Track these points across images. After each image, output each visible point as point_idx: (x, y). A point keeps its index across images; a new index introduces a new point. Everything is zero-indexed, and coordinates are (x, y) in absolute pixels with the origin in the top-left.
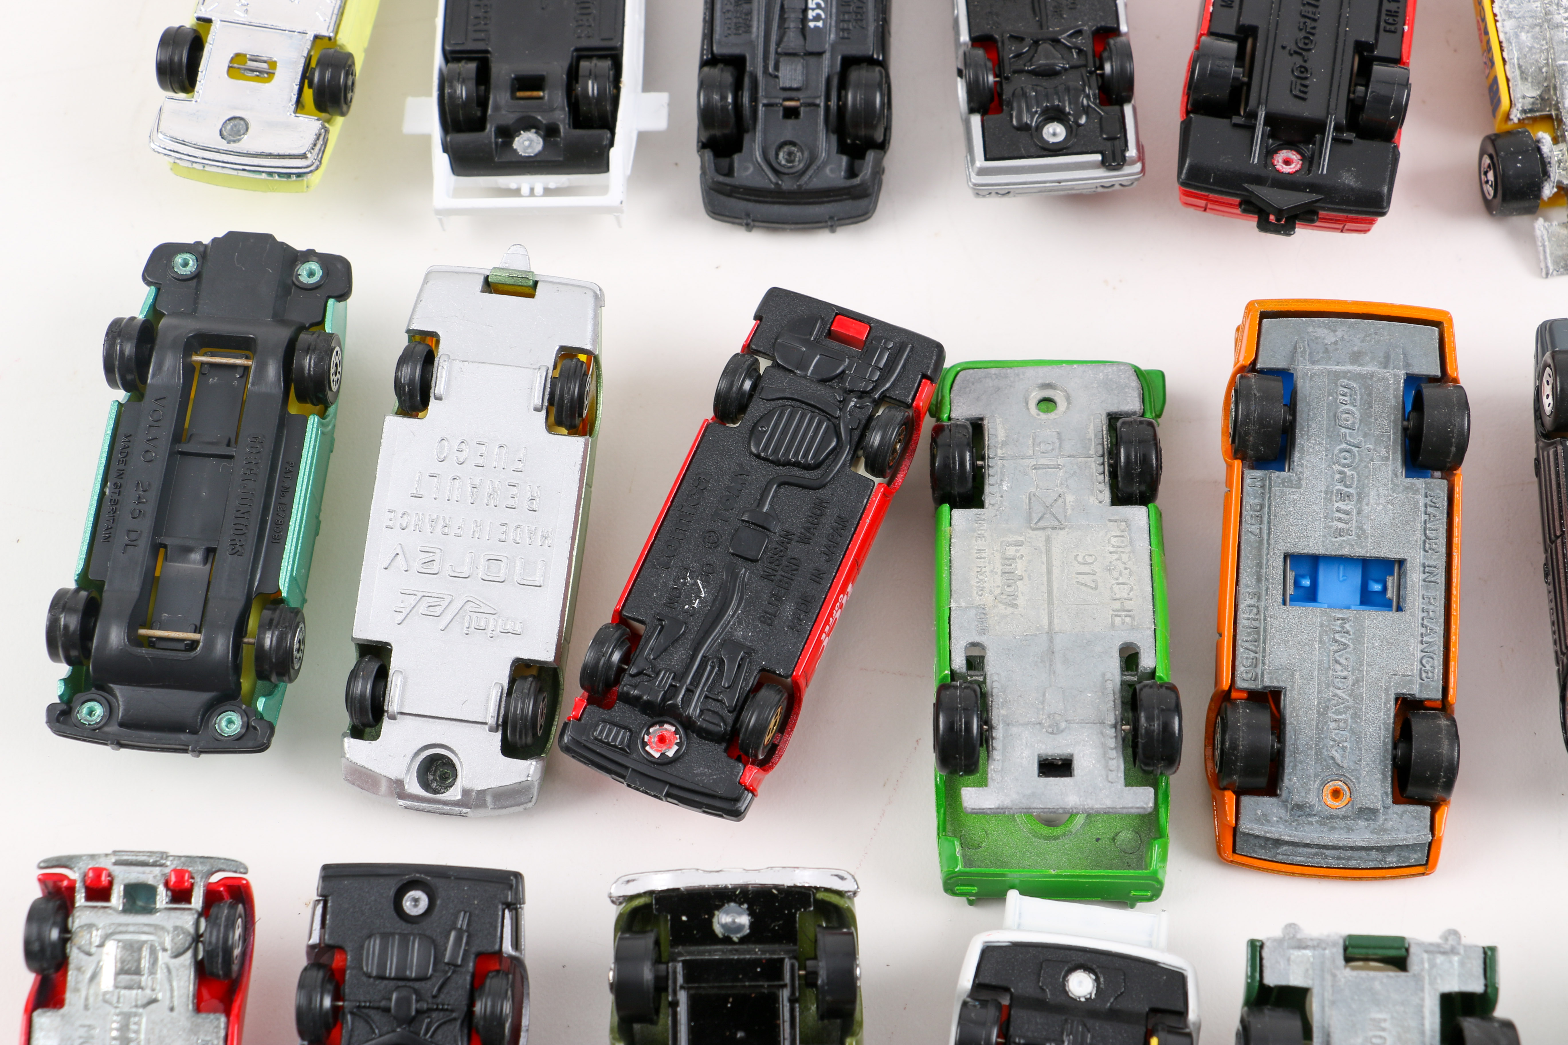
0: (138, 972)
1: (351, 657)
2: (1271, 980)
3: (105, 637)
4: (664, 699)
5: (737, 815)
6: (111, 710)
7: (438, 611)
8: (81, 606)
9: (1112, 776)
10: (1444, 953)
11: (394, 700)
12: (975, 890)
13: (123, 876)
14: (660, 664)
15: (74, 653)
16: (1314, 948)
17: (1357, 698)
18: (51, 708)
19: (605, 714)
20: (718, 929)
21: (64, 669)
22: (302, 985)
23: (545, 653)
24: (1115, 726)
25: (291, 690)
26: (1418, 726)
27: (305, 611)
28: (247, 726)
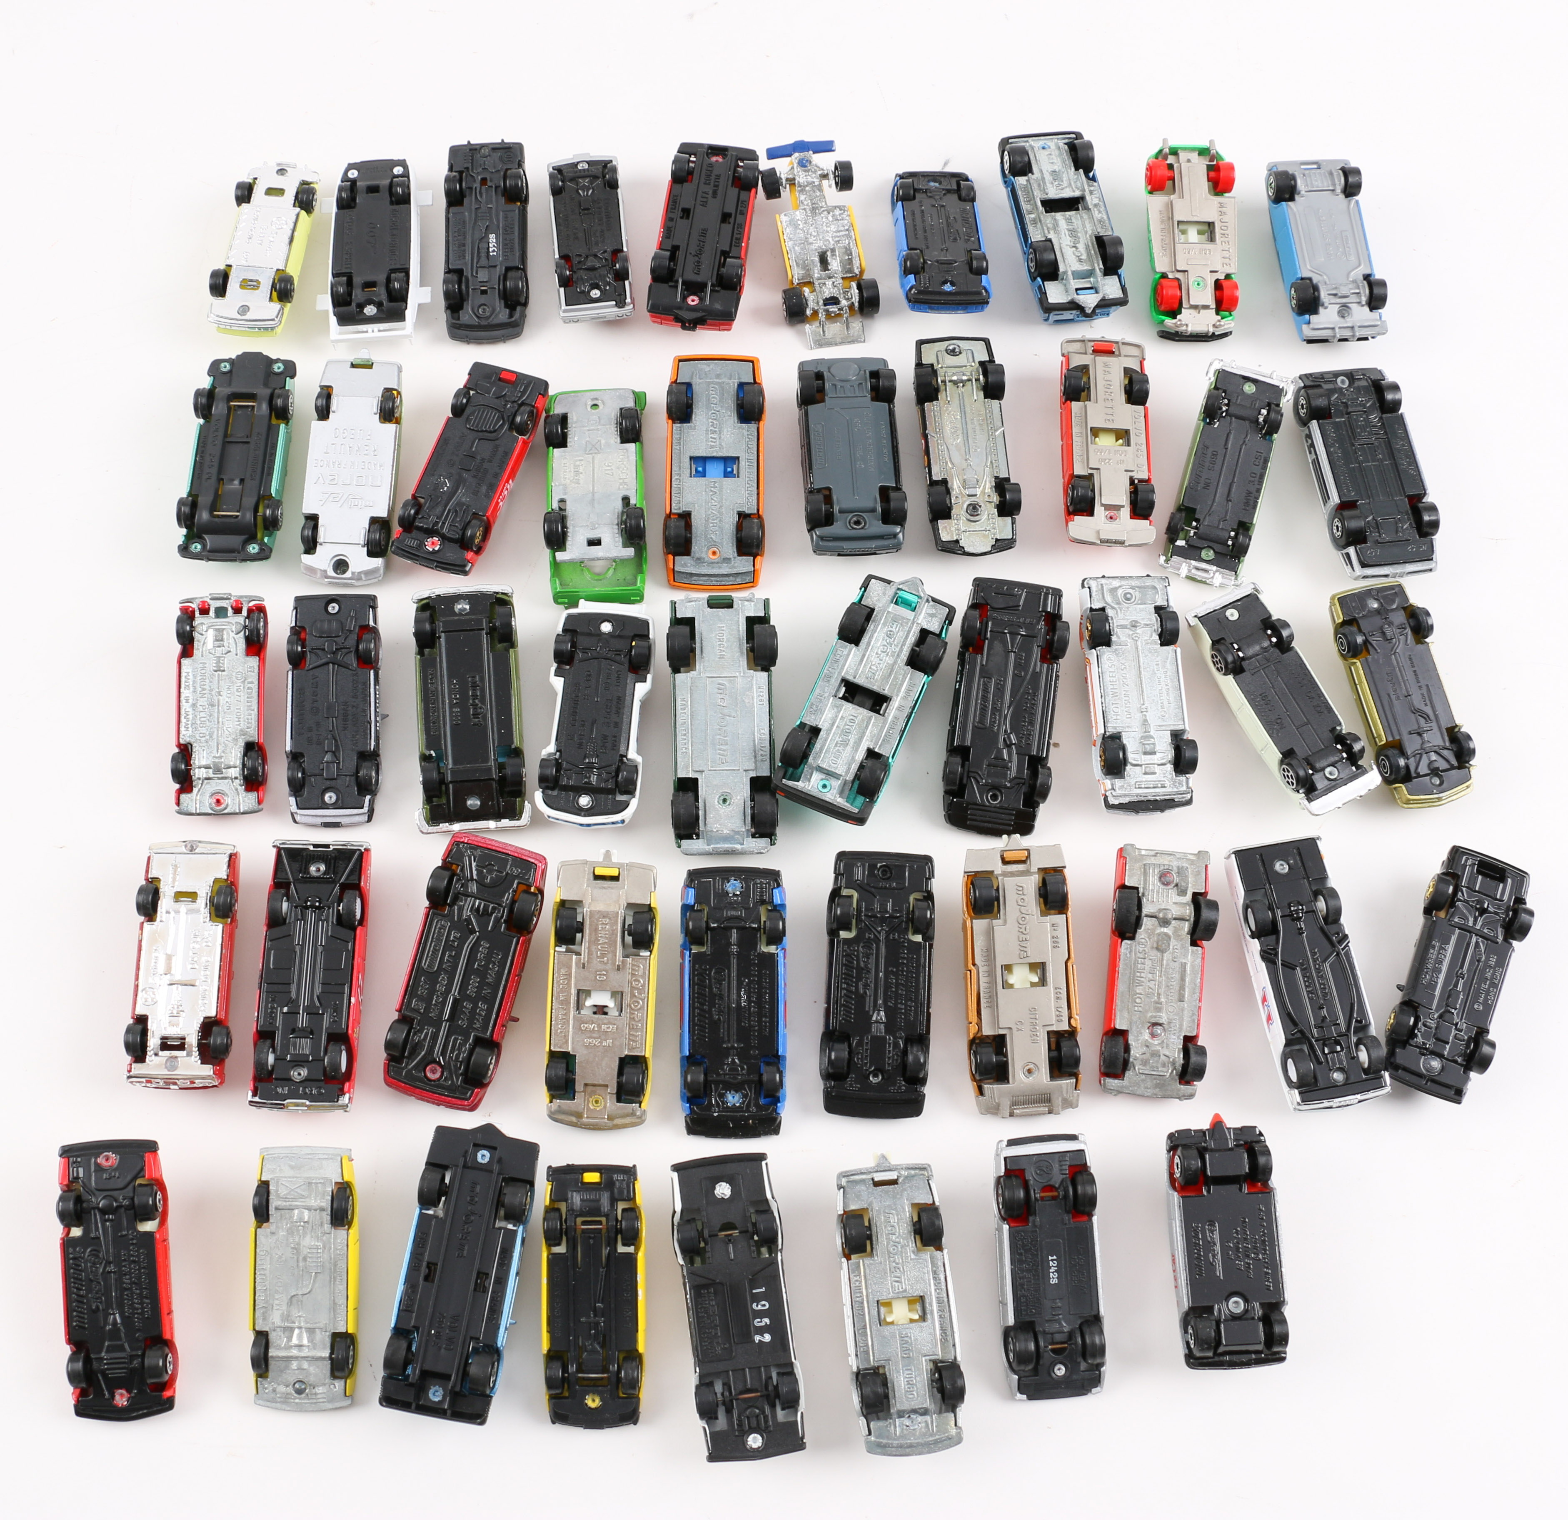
0: (222, 640)
1: (303, 521)
2: (679, 616)
3: (200, 516)
4: (433, 526)
5: (465, 573)
6: (204, 546)
7: (337, 499)
8: (190, 503)
9: (617, 544)
10: (747, 601)
11: (321, 538)
12: (566, 600)
13: (214, 605)
14: (431, 513)
15: (188, 523)
16: (695, 601)
17: (721, 513)
18: (179, 546)
19: (409, 535)
20: (457, 610)
21: (184, 531)
22: (289, 642)
23: (383, 514)
24: (618, 524)
25: (279, 534)
26: (745, 523)
27: (283, 500)
28: (261, 550)
